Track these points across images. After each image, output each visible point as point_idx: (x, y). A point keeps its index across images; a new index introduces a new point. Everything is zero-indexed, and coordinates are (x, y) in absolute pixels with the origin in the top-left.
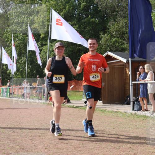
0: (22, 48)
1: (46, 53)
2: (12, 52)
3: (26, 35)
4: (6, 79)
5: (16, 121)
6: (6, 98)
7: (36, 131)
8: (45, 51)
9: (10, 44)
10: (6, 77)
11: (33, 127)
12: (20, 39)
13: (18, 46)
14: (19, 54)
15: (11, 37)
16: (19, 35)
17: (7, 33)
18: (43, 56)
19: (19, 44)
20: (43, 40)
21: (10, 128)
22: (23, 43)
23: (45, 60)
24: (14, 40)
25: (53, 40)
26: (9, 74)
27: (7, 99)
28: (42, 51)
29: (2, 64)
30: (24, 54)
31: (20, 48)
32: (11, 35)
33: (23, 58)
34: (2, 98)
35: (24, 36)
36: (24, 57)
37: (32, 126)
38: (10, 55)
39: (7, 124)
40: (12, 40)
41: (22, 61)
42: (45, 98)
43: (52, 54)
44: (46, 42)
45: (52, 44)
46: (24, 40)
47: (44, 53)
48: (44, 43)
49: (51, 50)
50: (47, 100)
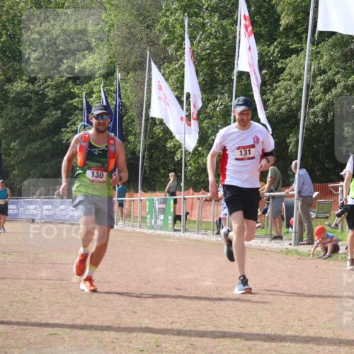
0: (216, 65)
1: (299, 78)
2: (183, 77)
3: (230, 21)
4: (164, 169)
5: (199, 311)
6: (163, 233)
7: (266, 345)
8: (296, 72)
9: (177, 50)
10: (164, 163)
11: (256, 330)
12: (211, 33)
13: (202, 60)
14: (205, 85)
15: (183, 27)
16: (207, 21)
17: (168, 13)
18: (286, 91)
19: (208, 51)
20: (287, 37)
21: (179, 333)
22: (220, 46)
23: (294, 103)
24: (192, 38)
25: (321, 33)
26: (171, 152)
27: (165, 237)
28: (286, 72)
29: (152, 118)
30: (223, 83)
31: (212, 66)
32: (183, 21)
33: (219, 96)
34: (150, 232)
35: (225, 22)
36: (223, 94)
37: (253, 327)
38: (177, 88)
39: (170, 320)
40: (184, 39)
41: (215, 107)
42: (293, 234)
43: (320, 83)
44: (298, 43)
45: (318, 49)
46: (223, 38)
47: (290, 80)
48: (291, 47)
49: (314, 71)
50: (299, 240)
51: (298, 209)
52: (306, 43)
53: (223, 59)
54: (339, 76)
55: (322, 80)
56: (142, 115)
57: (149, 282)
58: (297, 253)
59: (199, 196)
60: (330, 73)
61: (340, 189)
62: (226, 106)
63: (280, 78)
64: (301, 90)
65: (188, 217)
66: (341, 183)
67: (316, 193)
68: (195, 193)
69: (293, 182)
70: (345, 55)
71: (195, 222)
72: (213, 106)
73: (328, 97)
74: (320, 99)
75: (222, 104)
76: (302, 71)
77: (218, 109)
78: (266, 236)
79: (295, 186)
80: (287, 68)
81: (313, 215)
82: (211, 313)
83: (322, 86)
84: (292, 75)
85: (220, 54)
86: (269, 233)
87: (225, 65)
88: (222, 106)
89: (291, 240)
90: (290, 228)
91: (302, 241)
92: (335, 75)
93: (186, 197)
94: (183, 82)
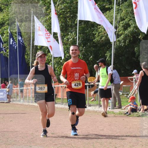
0: (68, 17)
2: (51, 24)
9: (47, 10)
12: (64, 1)
13: (61, 14)
14: (63, 28)
19: (64, 10)
20: (104, 1)
22: (69, 8)
24: (55, 3)
29: (36, 46)
30: (71, 27)
31: (65, 18)
36: (72, 32)
40: (50, 4)
42: (111, 104)
43: (121, 25)
44: (110, 5)
45: (120, 8)
46: (71, 3)
48: (106, 7)
50: (114, 106)
52: (114, 5)
53: (71, 14)
55: (122, 23)
56: (30, 44)
57: (38, 131)
58: (113, 113)
59: (62, 86)
60: (126, 20)
61: (134, 79)
62: (73, 39)
65: (57, 96)
67: (122, 82)
68: (60, 84)
71: (60, 99)
72: (67, 39)
73: (126, 32)
74: (122, 34)
75: (71, 38)
76: (112, 20)
77: (70, 40)
78: (97, 105)
81: (121, 93)
82: (70, 145)
83: (122, 26)
85: (70, 12)
86: (98, 103)
87: (72, 17)
88: (72, 39)
89: (110, 106)
91: (116, 106)
92: (129, 21)
93: (55, 86)
94: (51, 26)
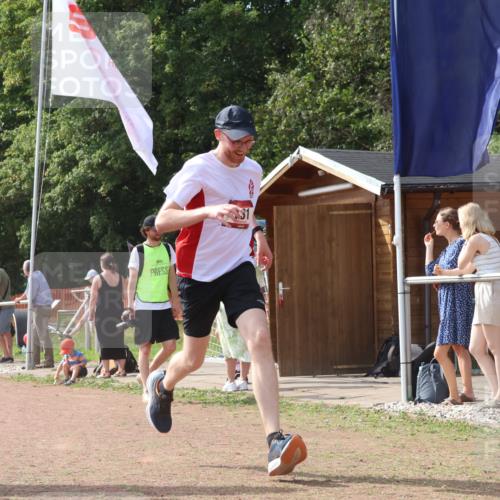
1: (31, 155)
8: (25, 146)
18: (14, 171)
20: (13, 100)
23: (25, 186)
28: (13, 147)
42: (27, 355)
43: (56, 160)
44: (27, 110)
45: (54, 118)
47: (18, 156)
48: (18, 114)
49: (49, 144)
50: (35, 362)
51: (32, 322)
52: (37, 110)
54: (81, 152)
55: (59, 157)
58: (33, 379)
60: (69, 148)
61: (86, 295)
63: (6, 154)
64: (33, 169)
66: (87, 289)
67: (56, 303)
69: (25, 288)
70: (87, 125)
73: (68, 178)
74: (58, 182)
76: (33, 146)
79: (28, 292)
80: (15, 141)
81: (53, 330)
83: (59, 164)
84: (21, 151)
89: (24, 362)
90: (23, 348)
91: (39, 363)
92: (76, 150)
